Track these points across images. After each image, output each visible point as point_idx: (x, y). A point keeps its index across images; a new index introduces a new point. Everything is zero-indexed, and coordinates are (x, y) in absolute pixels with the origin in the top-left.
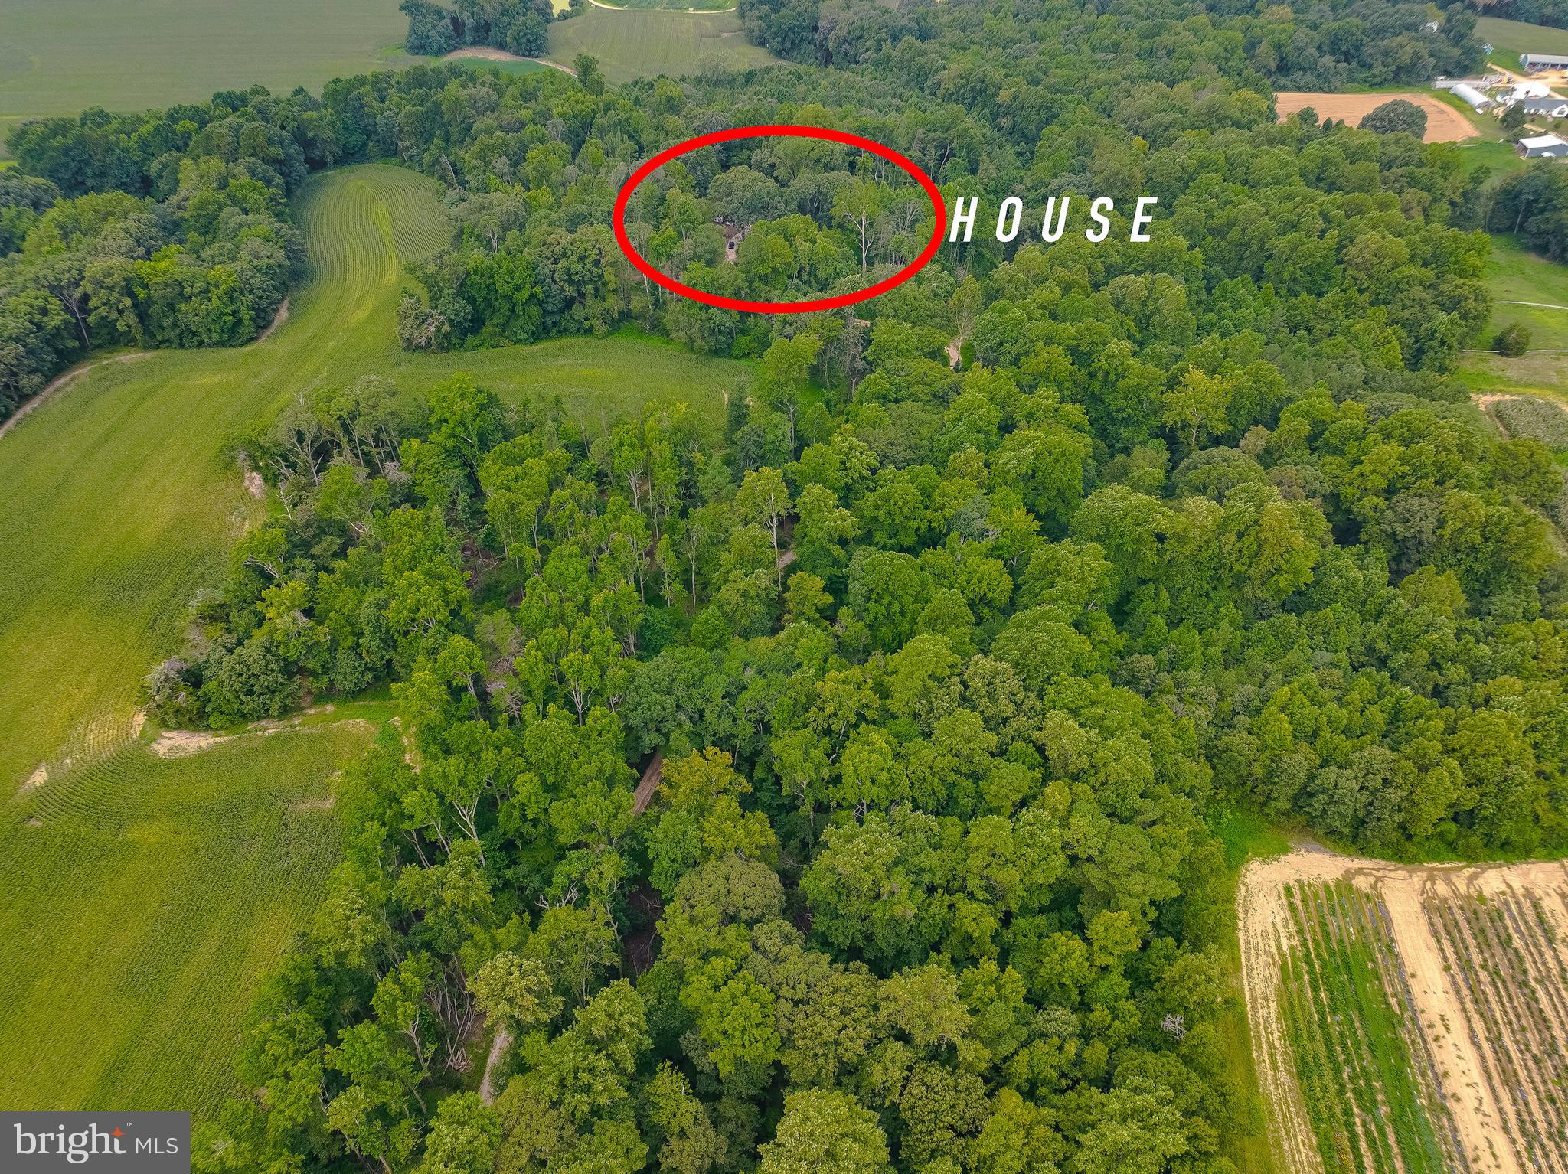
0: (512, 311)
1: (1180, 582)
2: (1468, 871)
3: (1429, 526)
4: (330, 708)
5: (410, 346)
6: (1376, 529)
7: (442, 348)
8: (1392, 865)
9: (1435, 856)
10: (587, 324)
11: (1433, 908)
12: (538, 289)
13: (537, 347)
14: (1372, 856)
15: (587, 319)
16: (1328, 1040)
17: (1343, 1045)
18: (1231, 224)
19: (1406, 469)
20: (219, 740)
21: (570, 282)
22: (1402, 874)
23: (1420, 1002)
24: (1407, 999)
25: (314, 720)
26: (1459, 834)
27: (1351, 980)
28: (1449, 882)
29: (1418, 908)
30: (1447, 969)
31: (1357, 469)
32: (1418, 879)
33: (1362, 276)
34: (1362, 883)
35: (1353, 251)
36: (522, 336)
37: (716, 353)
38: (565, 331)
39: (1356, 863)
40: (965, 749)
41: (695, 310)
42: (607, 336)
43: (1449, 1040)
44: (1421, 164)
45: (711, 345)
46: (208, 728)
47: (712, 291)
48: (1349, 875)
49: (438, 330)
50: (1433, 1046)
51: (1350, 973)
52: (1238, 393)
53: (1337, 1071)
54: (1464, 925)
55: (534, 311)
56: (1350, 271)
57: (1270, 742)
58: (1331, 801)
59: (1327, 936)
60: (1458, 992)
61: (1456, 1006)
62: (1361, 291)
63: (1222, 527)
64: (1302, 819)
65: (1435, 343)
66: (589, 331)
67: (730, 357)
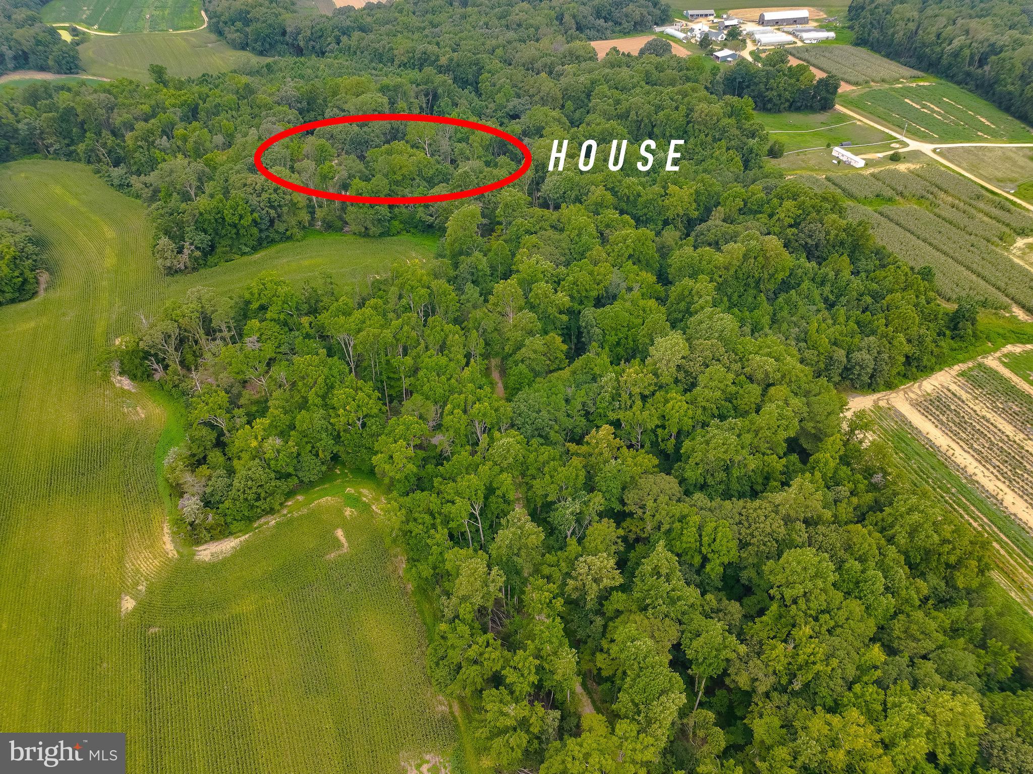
0: (237, 234)
1: (730, 291)
2: (917, 385)
3: (822, 235)
4: (300, 498)
5: (172, 271)
6: (797, 244)
7: (195, 269)
8: (888, 392)
9: (902, 383)
10: (288, 233)
11: (916, 405)
12: (256, 215)
13: (257, 256)
14: (879, 392)
15: (287, 230)
16: (915, 472)
17: (922, 471)
18: (628, 112)
19: (801, 211)
20: (243, 538)
21: (272, 207)
22: (894, 395)
23: (937, 443)
24: (933, 445)
25: (298, 507)
26: (906, 370)
27: (907, 444)
28: (913, 392)
29: (909, 406)
30: (936, 426)
31: (776, 217)
32: (901, 394)
33: (702, 128)
34: (882, 403)
35: (695, 115)
36: (247, 250)
37: (382, 235)
38: (272, 242)
39: (876, 396)
40: (722, 386)
41: (365, 210)
42: (304, 238)
43: (957, 454)
44: (688, 69)
45: (381, 230)
46: (231, 534)
47: (373, 195)
48: (876, 402)
49: (190, 256)
50: (953, 458)
51: (905, 442)
52: (697, 192)
53: (927, 482)
54: (930, 407)
55: (255, 231)
56: (696, 126)
57: (822, 351)
58: (862, 367)
59: (885, 430)
60: (947, 434)
61: (950, 440)
62: (706, 136)
63: (746, 257)
64: (848, 382)
65: (754, 155)
66: (289, 238)
67: (389, 235)
